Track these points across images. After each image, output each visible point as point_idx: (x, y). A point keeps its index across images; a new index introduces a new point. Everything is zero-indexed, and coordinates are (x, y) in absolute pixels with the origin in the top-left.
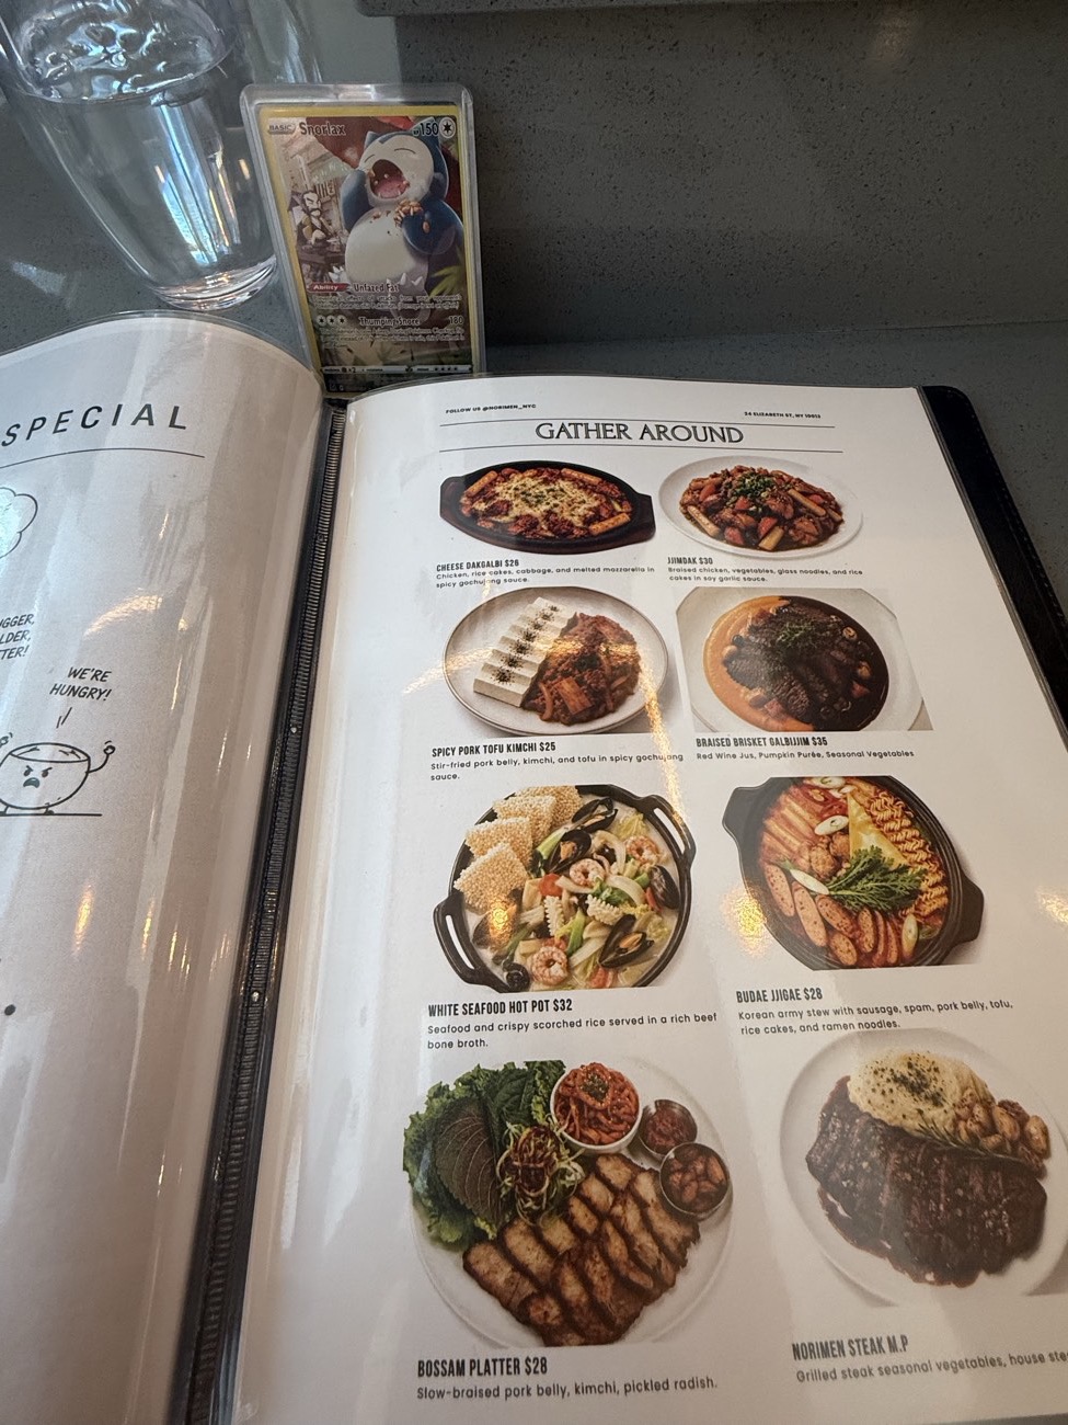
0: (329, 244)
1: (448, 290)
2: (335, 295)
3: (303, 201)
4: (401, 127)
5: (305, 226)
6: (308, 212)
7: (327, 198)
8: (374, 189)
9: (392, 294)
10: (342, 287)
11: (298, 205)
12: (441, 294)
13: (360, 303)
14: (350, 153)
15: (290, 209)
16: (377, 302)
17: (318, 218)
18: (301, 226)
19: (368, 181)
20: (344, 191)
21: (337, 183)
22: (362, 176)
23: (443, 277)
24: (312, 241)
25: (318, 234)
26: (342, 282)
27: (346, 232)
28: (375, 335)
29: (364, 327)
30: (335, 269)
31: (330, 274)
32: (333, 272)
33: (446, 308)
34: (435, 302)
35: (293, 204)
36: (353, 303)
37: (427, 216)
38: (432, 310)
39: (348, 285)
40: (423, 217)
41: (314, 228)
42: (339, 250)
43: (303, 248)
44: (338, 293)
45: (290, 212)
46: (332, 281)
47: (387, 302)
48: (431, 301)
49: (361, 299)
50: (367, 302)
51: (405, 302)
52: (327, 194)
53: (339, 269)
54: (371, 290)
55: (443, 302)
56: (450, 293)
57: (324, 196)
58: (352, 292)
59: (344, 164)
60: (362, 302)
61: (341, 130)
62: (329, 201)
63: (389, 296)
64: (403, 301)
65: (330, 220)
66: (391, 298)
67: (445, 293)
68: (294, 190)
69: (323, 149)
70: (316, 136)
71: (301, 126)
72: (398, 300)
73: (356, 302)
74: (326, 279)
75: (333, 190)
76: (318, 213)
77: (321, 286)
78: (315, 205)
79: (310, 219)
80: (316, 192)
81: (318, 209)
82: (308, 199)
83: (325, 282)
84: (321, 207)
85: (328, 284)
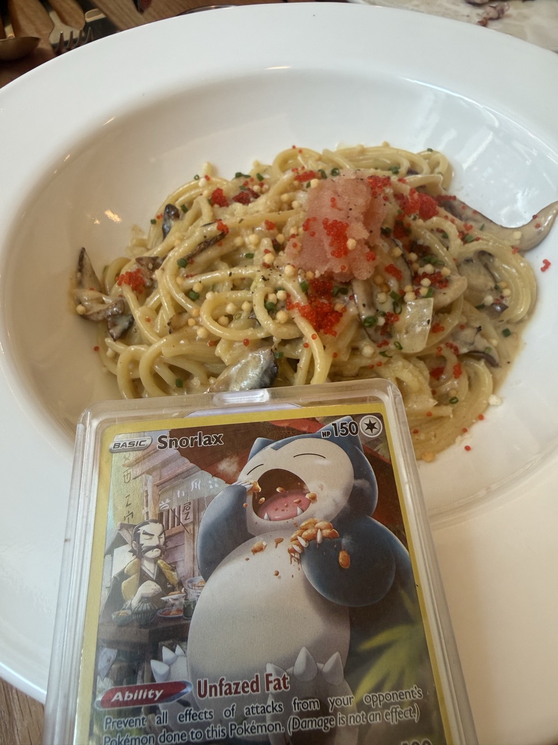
1: (393, 679)
2: (154, 710)
3: (136, 537)
4: (305, 429)
5: (127, 577)
6: (139, 553)
7: (178, 529)
8: (258, 509)
9: (277, 697)
11: (125, 543)
12: (378, 688)
13: (203, 726)
14: (225, 466)
15: (110, 551)
16: (242, 719)
17: (155, 560)
18: (123, 576)
19: (249, 499)
20: (209, 516)
21: (199, 506)
22: (242, 493)
23: (379, 651)
24: (134, 602)
25: (150, 588)
26: (175, 678)
27: (199, 579)
30: (166, 653)
31: (154, 664)
32: (160, 660)
33: (393, 721)
34: (368, 709)
35: (119, 541)
36: (187, 728)
37: (344, 541)
38: (363, 730)
39: (183, 685)
40: (339, 543)
41: (143, 577)
42: (182, 615)
43: (113, 617)
44: (160, 705)
45: (108, 557)
46: (153, 679)
47: (264, 719)
48: (361, 706)
49: (208, 716)
50: (221, 721)
51: (302, 715)
52: (179, 523)
53: (174, 651)
54: (233, 691)
55: (386, 706)
56: (398, 686)
57: (174, 526)
58: (190, 701)
59: (216, 479)
60: (209, 724)
61: (218, 440)
62: (180, 533)
63: (269, 703)
64: (298, 714)
65: (176, 563)
66: (274, 709)
67: (388, 685)
68: (126, 522)
69: (186, 464)
70: (179, 449)
71: (160, 440)
72: (289, 712)
73: (196, 726)
74: (143, 677)
75: (191, 516)
76: (155, 553)
77: (127, 694)
78: (155, 542)
79: (140, 564)
80: (161, 522)
81: (158, 547)
82: (145, 533)
83: (139, 684)
84: (165, 543)
85: (143, 688)
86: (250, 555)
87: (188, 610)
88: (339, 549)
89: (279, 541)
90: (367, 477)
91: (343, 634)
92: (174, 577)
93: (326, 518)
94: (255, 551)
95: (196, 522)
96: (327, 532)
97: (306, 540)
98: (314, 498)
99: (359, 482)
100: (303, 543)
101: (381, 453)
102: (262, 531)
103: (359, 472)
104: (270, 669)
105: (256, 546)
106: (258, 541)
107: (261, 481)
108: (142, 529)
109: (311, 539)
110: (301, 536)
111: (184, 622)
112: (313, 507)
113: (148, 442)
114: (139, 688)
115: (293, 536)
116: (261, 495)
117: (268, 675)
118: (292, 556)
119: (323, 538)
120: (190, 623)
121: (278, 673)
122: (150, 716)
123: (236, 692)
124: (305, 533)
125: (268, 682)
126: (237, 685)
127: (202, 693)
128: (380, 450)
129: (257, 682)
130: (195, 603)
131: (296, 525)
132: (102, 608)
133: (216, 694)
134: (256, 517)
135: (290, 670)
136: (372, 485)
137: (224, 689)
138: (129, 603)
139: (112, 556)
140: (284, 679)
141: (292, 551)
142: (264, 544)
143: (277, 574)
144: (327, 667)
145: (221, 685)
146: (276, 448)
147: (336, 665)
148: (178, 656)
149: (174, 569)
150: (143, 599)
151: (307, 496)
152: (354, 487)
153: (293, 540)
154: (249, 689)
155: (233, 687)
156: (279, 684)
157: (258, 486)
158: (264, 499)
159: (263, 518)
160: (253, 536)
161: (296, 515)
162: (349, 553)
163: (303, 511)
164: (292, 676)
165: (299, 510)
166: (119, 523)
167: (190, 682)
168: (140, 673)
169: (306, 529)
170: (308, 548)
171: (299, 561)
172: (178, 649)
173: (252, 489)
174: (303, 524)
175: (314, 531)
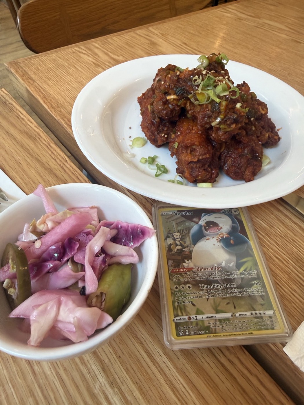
0: (184, 251)
1: (249, 268)
2: (186, 273)
3: (173, 236)
4: (216, 211)
5: (172, 245)
6: (174, 239)
7: (184, 234)
8: (206, 230)
9: (218, 271)
10: (190, 269)
11: (170, 237)
12: (245, 270)
13: (200, 277)
14: (195, 219)
15: (166, 239)
16: (210, 276)
17: (179, 241)
18: (171, 245)
19: (203, 228)
21: (189, 229)
22: (201, 226)
23: (245, 262)
24: (176, 250)
25: (179, 247)
26: (190, 267)
27: (193, 246)
28: (209, 294)
29: (203, 290)
30: (186, 261)
31: (184, 264)
32: (185, 263)
33: (250, 277)
34: (243, 274)
36: (196, 277)
37: (232, 238)
38: (242, 279)
39: (193, 268)
40: (230, 238)
41: (177, 245)
42: (189, 253)
43: (170, 253)
44: (187, 272)
45: (166, 240)
46: (184, 267)
47: (216, 276)
48: (241, 274)
49: (201, 275)
50: (204, 276)
51: (226, 275)
52: (184, 233)
53: (189, 261)
54: (206, 270)
55: (248, 274)
56: (250, 270)
57: (183, 233)
58: (195, 272)
59: (193, 223)
60: (201, 276)
61: (192, 213)
62: (184, 235)
63: (217, 272)
64: (225, 275)
65: (185, 242)
66: (218, 274)
67: (248, 270)
68: (169, 232)
69: (184, 219)
70: (181, 215)
71: (175, 213)
72: (222, 274)
73: (198, 277)
74: (181, 266)
75: (187, 231)
76: (179, 239)
77: (178, 270)
78: (178, 237)
79: (175, 242)
80: (179, 232)
81: (179, 238)
82: (175, 235)
83: (180, 268)
84: (181, 237)
85: (182, 269)
86: (206, 240)
87: (191, 252)
88: (230, 240)
89: (213, 238)
90: (236, 223)
91: (234, 259)
92: (185, 245)
93: (226, 233)
94: (207, 240)
95: (189, 232)
96: (226, 236)
97: (221, 237)
98: (222, 228)
99: (234, 225)
100: (220, 238)
101: (239, 218)
102: (208, 235)
103: (233, 222)
104: (215, 265)
105: (207, 238)
106: (207, 237)
107: (206, 223)
108: (174, 234)
109: (222, 237)
110: (219, 236)
111: (191, 255)
112: (221, 230)
113: (171, 213)
114: (181, 269)
115: (217, 236)
116: (206, 227)
117: (215, 267)
118: (217, 241)
119: (226, 237)
120: (192, 256)
121: (218, 266)
122: (185, 275)
123: (207, 270)
124: (220, 236)
125: (216, 268)
126: (207, 268)
127: (198, 270)
128: (238, 217)
129: (212, 268)
130: (192, 251)
131: (218, 234)
132: (167, 252)
133: (202, 270)
134: (206, 232)
135: (221, 266)
136: (238, 225)
137: (204, 269)
138: (174, 251)
139: (167, 240)
140: (220, 267)
141: (217, 240)
142: (209, 238)
143: (214, 245)
144: (231, 265)
145: (203, 269)
146: (209, 216)
147: (233, 265)
148: (190, 262)
149: (185, 243)
150: (178, 250)
151: (220, 227)
152: (233, 225)
153: (217, 237)
154: (211, 269)
155: (206, 269)
156: (218, 268)
157: (205, 225)
158: (207, 228)
159: (208, 232)
160: (206, 236)
161: (217, 232)
162: (233, 241)
163: (219, 231)
164: (222, 267)
165: (218, 231)
166: (167, 232)
167: (194, 267)
168: (180, 266)
169: (221, 235)
170: (222, 239)
171: (220, 242)
172: (190, 261)
173: (203, 225)
174: (220, 234)
175: (223, 235)
